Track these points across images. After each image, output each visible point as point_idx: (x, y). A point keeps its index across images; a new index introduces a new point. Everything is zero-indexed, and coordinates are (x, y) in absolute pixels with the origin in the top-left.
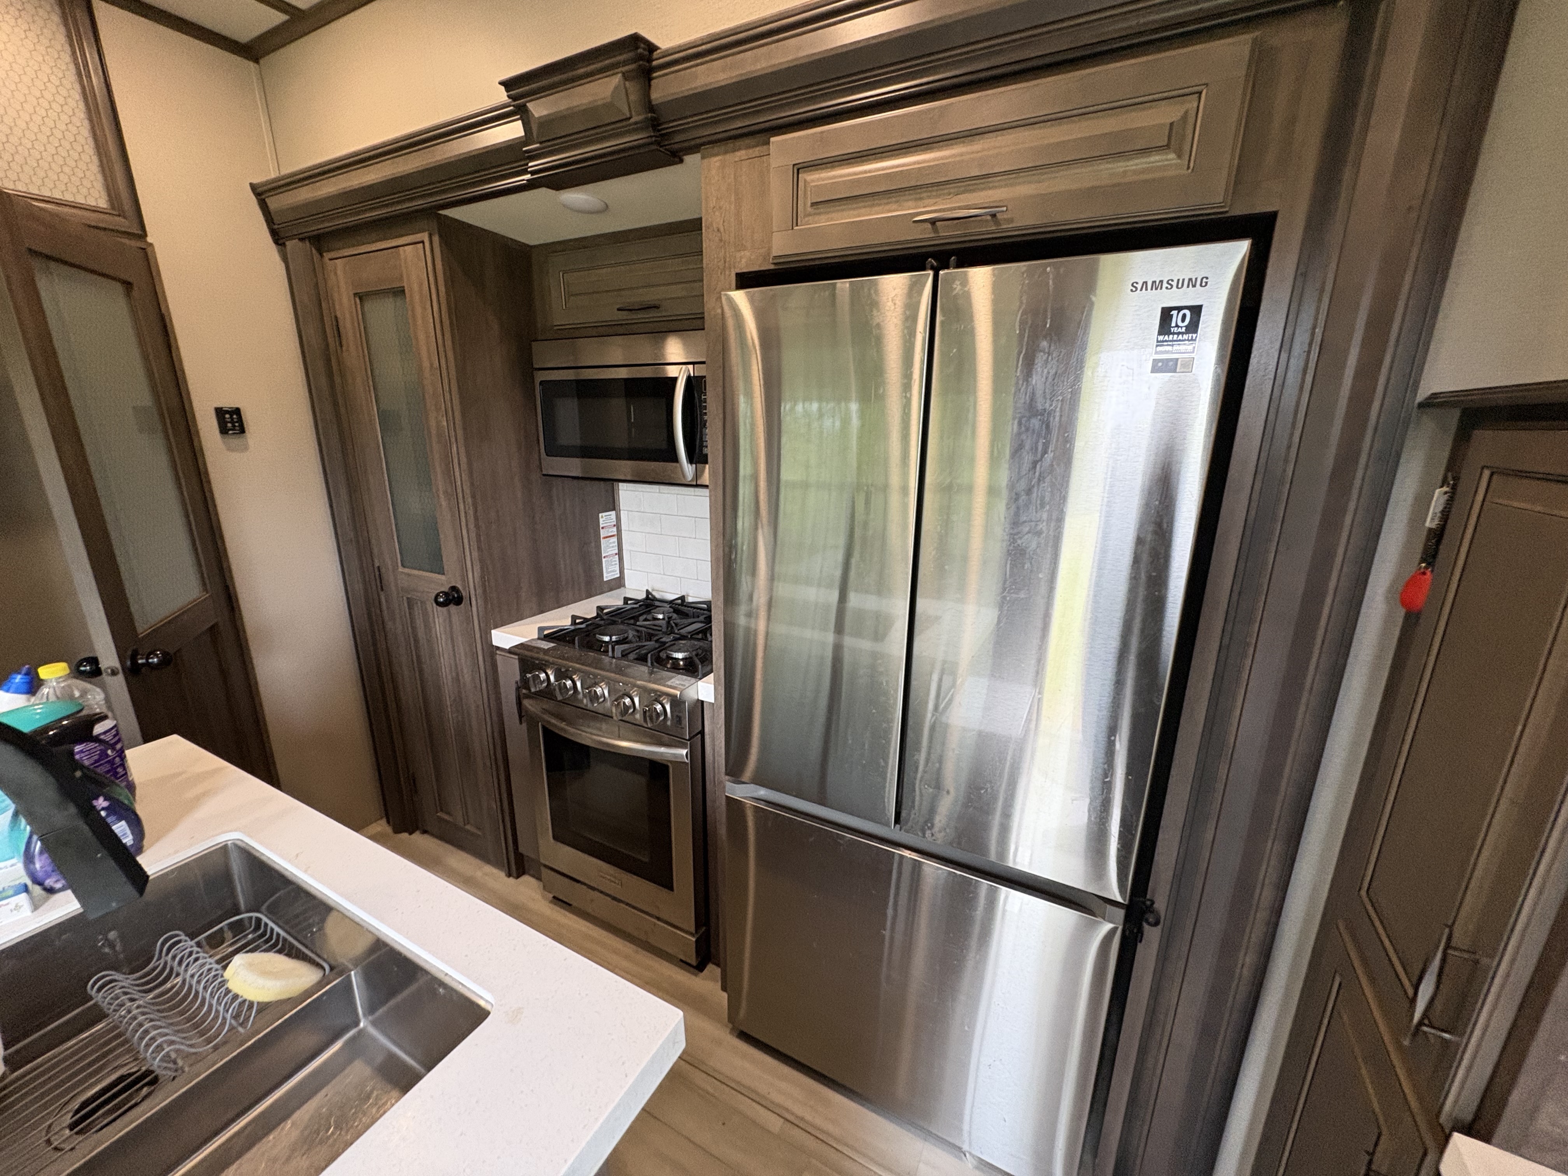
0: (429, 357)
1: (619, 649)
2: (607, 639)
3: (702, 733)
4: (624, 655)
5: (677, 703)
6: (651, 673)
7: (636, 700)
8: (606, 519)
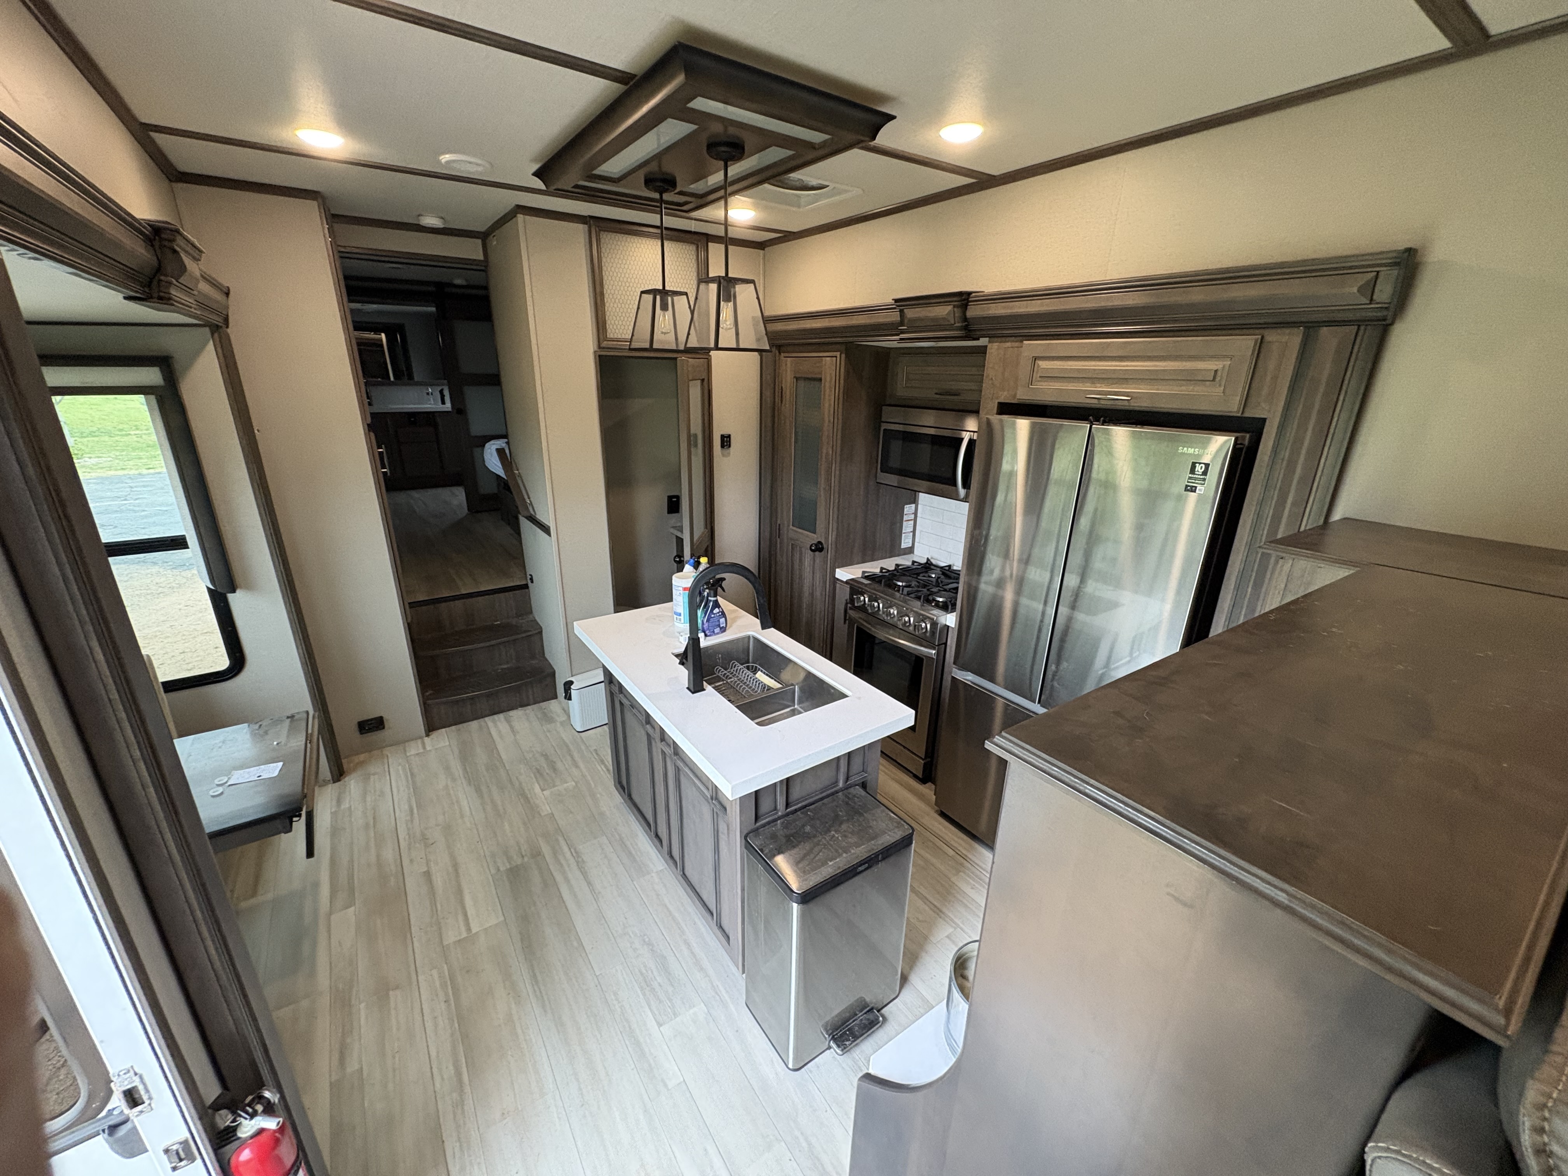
0: (829, 416)
1: (906, 590)
2: (900, 584)
3: (946, 644)
4: (908, 594)
5: (934, 624)
6: (922, 605)
7: (912, 619)
8: (909, 509)
